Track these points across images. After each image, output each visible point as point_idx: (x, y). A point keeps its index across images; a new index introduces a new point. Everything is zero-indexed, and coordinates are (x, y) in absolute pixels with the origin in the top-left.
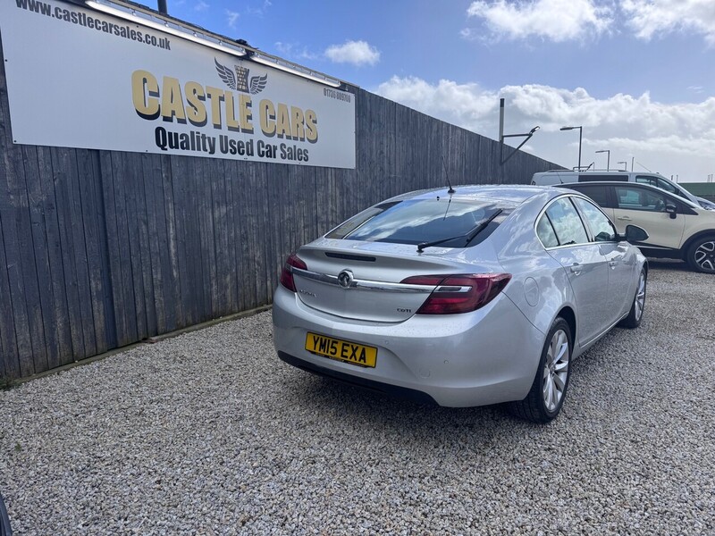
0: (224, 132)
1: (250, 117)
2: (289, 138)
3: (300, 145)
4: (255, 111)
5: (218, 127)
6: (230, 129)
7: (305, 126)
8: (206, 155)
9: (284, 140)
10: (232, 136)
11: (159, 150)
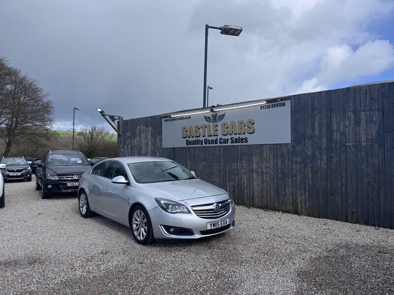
0: (206, 137)
1: (217, 131)
2: (235, 134)
3: (242, 136)
4: (219, 128)
5: (204, 136)
6: (208, 136)
7: (246, 127)
8: (200, 146)
9: (233, 136)
10: (209, 138)
11: (187, 146)
